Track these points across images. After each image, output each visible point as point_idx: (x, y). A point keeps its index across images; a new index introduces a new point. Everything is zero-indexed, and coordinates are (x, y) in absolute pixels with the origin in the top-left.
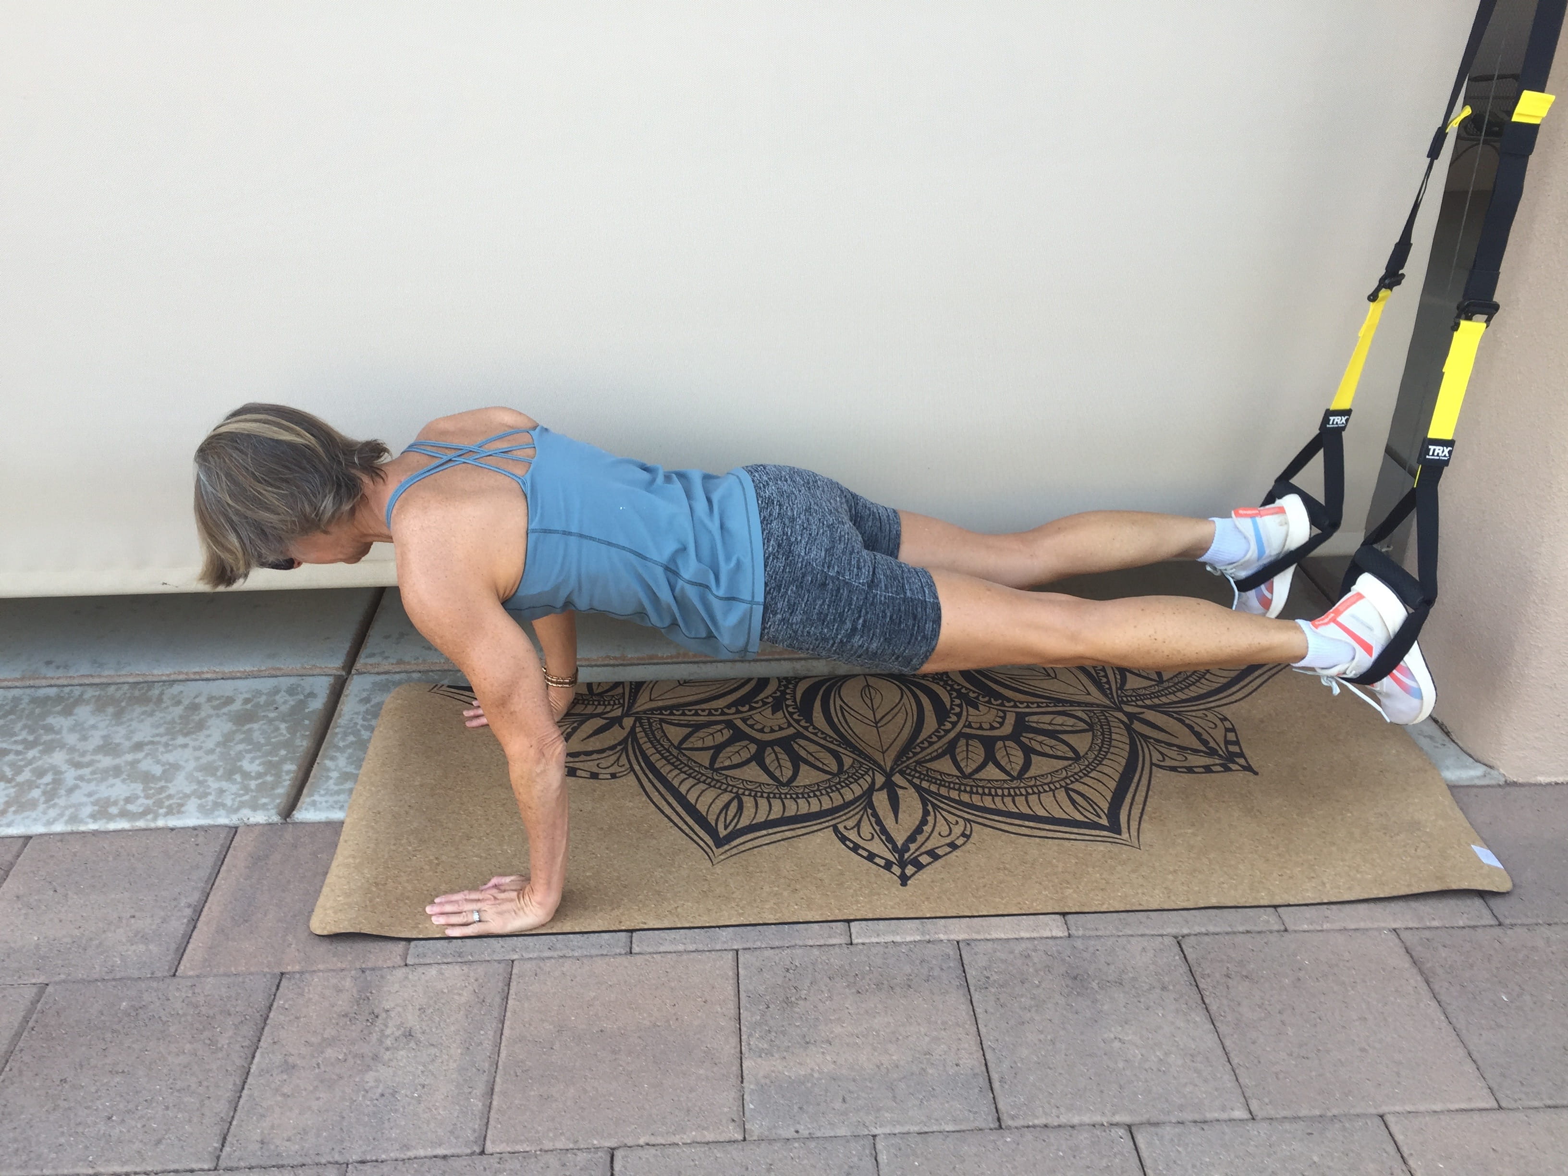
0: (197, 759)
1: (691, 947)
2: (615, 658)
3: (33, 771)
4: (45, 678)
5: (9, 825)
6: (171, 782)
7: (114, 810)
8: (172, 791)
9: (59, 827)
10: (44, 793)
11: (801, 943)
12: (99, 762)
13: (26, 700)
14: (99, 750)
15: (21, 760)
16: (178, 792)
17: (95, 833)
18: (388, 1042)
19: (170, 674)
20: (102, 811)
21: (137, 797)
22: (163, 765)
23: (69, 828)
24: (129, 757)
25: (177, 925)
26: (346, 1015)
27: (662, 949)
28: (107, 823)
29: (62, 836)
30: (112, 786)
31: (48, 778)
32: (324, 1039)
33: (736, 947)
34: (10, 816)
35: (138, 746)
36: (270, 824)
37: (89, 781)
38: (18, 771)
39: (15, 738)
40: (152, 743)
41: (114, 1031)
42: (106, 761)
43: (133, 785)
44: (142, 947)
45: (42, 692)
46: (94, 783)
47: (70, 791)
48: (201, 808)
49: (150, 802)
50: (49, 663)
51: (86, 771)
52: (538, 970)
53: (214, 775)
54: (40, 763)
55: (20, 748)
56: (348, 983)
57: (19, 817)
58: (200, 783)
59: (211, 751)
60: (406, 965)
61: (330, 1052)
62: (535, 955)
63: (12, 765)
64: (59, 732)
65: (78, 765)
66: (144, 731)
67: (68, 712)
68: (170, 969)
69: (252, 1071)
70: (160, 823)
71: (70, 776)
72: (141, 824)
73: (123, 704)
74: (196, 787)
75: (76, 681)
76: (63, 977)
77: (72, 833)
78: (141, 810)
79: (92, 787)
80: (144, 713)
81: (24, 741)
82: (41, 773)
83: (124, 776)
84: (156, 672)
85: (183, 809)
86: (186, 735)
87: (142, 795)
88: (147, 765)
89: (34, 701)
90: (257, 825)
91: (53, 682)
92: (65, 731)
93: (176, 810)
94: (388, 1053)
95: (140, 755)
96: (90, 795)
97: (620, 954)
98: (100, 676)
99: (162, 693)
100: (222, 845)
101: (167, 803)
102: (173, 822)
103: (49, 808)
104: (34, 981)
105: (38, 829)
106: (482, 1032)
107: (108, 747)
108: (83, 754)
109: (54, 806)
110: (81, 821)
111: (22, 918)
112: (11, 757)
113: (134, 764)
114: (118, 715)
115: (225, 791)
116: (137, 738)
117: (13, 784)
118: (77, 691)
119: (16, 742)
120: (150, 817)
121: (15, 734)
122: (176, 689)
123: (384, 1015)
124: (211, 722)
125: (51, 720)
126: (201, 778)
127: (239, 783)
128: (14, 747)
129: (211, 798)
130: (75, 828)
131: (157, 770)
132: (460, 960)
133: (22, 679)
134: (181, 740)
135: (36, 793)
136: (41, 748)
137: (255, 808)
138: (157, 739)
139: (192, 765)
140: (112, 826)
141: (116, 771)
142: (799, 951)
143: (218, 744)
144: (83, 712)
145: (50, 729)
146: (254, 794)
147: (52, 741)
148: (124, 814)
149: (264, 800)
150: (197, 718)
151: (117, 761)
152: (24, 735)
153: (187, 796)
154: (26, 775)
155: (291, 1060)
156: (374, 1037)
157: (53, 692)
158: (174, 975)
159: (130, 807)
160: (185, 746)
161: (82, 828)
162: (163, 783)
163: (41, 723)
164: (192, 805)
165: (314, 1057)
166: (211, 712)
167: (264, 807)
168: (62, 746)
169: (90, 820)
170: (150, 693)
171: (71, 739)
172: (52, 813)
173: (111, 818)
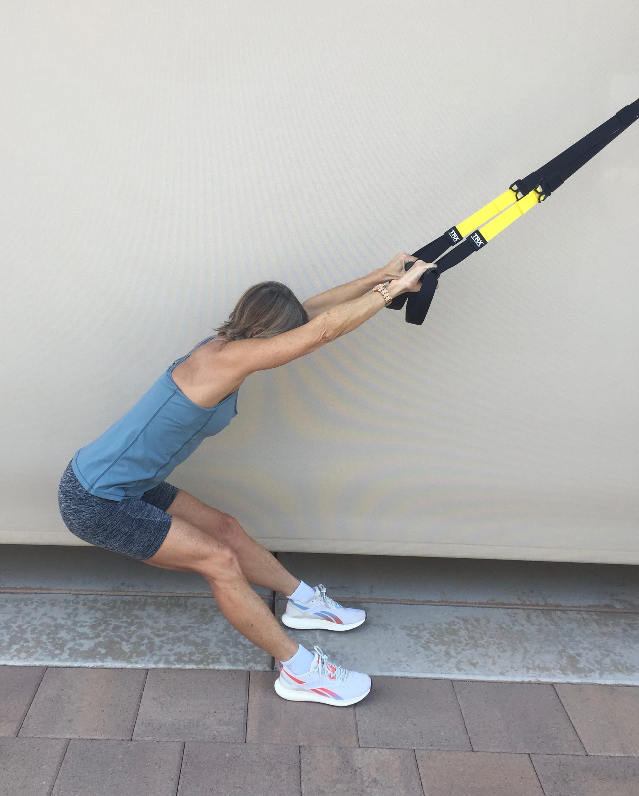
0: (217, 636)
1: (504, 751)
3: (138, 637)
4: (123, 591)
5: (136, 662)
6: (208, 647)
7: (186, 659)
8: (211, 651)
9: (161, 665)
10: (147, 648)
12: (168, 634)
13: (119, 602)
14: (165, 628)
15: (129, 631)
16: (214, 652)
17: (180, 669)
18: (367, 784)
19: (185, 594)
20: (180, 658)
21: (195, 654)
22: (201, 638)
23: (166, 666)
24: (183, 633)
25: (239, 717)
26: (340, 769)
28: (185, 665)
29: (165, 670)
30: (180, 646)
31: (146, 641)
32: (333, 780)
33: (527, 753)
34: (134, 659)
35: (184, 628)
36: (265, 671)
37: (167, 644)
38: (130, 637)
39: (121, 620)
40: (190, 627)
41: (227, 768)
42: (171, 635)
43: (190, 647)
44: (225, 728)
45: (125, 598)
46: (170, 645)
47: (160, 648)
48: (229, 661)
49: (202, 656)
50: (123, 584)
51: (163, 639)
52: (430, 755)
53: (228, 645)
54: (139, 633)
55: (126, 625)
56: (335, 754)
57: (140, 660)
58: (224, 648)
59: (222, 633)
60: (360, 747)
61: (339, 786)
62: (425, 748)
63: (125, 633)
64: (142, 618)
65: (158, 636)
66: (185, 621)
67: (142, 608)
68: (243, 740)
69: (303, 792)
70: (211, 667)
71: (157, 640)
72: (201, 666)
73: (169, 606)
74: (222, 650)
75: (139, 594)
76: (191, 739)
77: (168, 669)
78: (199, 659)
79: (170, 647)
80: (181, 612)
81: (126, 622)
82: (142, 638)
83: (183, 642)
84: (178, 591)
85: (219, 661)
86: (206, 624)
87: (197, 652)
88: (192, 637)
89: (122, 602)
90: (259, 671)
91: (128, 593)
92: (145, 618)
93: (217, 661)
94: (368, 789)
95: (187, 633)
96: (170, 650)
97: (468, 751)
98: (151, 592)
99: (185, 603)
100: (246, 680)
101: (211, 657)
102: (217, 667)
103: (152, 655)
104: (177, 740)
105: (151, 666)
106: (412, 783)
107: (169, 627)
108: (159, 630)
109: (155, 654)
110: (171, 663)
111: (160, 709)
112: (123, 629)
113: (186, 636)
114: (168, 612)
115: (237, 653)
116: (182, 624)
117: (130, 643)
118: (143, 599)
119: (122, 622)
120: (205, 663)
121: (120, 618)
122: (192, 601)
123: (359, 771)
124: (216, 618)
125: (135, 612)
126: (222, 646)
127: (242, 650)
128: (123, 625)
129: (231, 656)
130: (169, 666)
131: (199, 641)
132: (387, 747)
133: (113, 591)
134: (204, 627)
135: (143, 648)
136: (136, 626)
137: (256, 663)
138: (192, 625)
139: (215, 639)
140: (188, 667)
141: (179, 640)
142: (562, 757)
143: (224, 629)
144: (150, 609)
145: (137, 617)
146: (252, 656)
147: (140, 622)
148: (191, 661)
149: (259, 659)
150: (208, 616)
151: (177, 635)
152: (125, 619)
153: (220, 654)
154: (134, 639)
155: (321, 788)
156: (359, 780)
157: (131, 598)
158: (246, 742)
159: (193, 658)
160: (208, 629)
161: (173, 667)
162: (204, 647)
163: (132, 614)
164: (223, 659)
165: (332, 788)
166: (213, 613)
167: (259, 662)
168: (147, 626)
169: (176, 663)
170: (180, 602)
171: (150, 622)
172: (156, 658)
173: (186, 663)
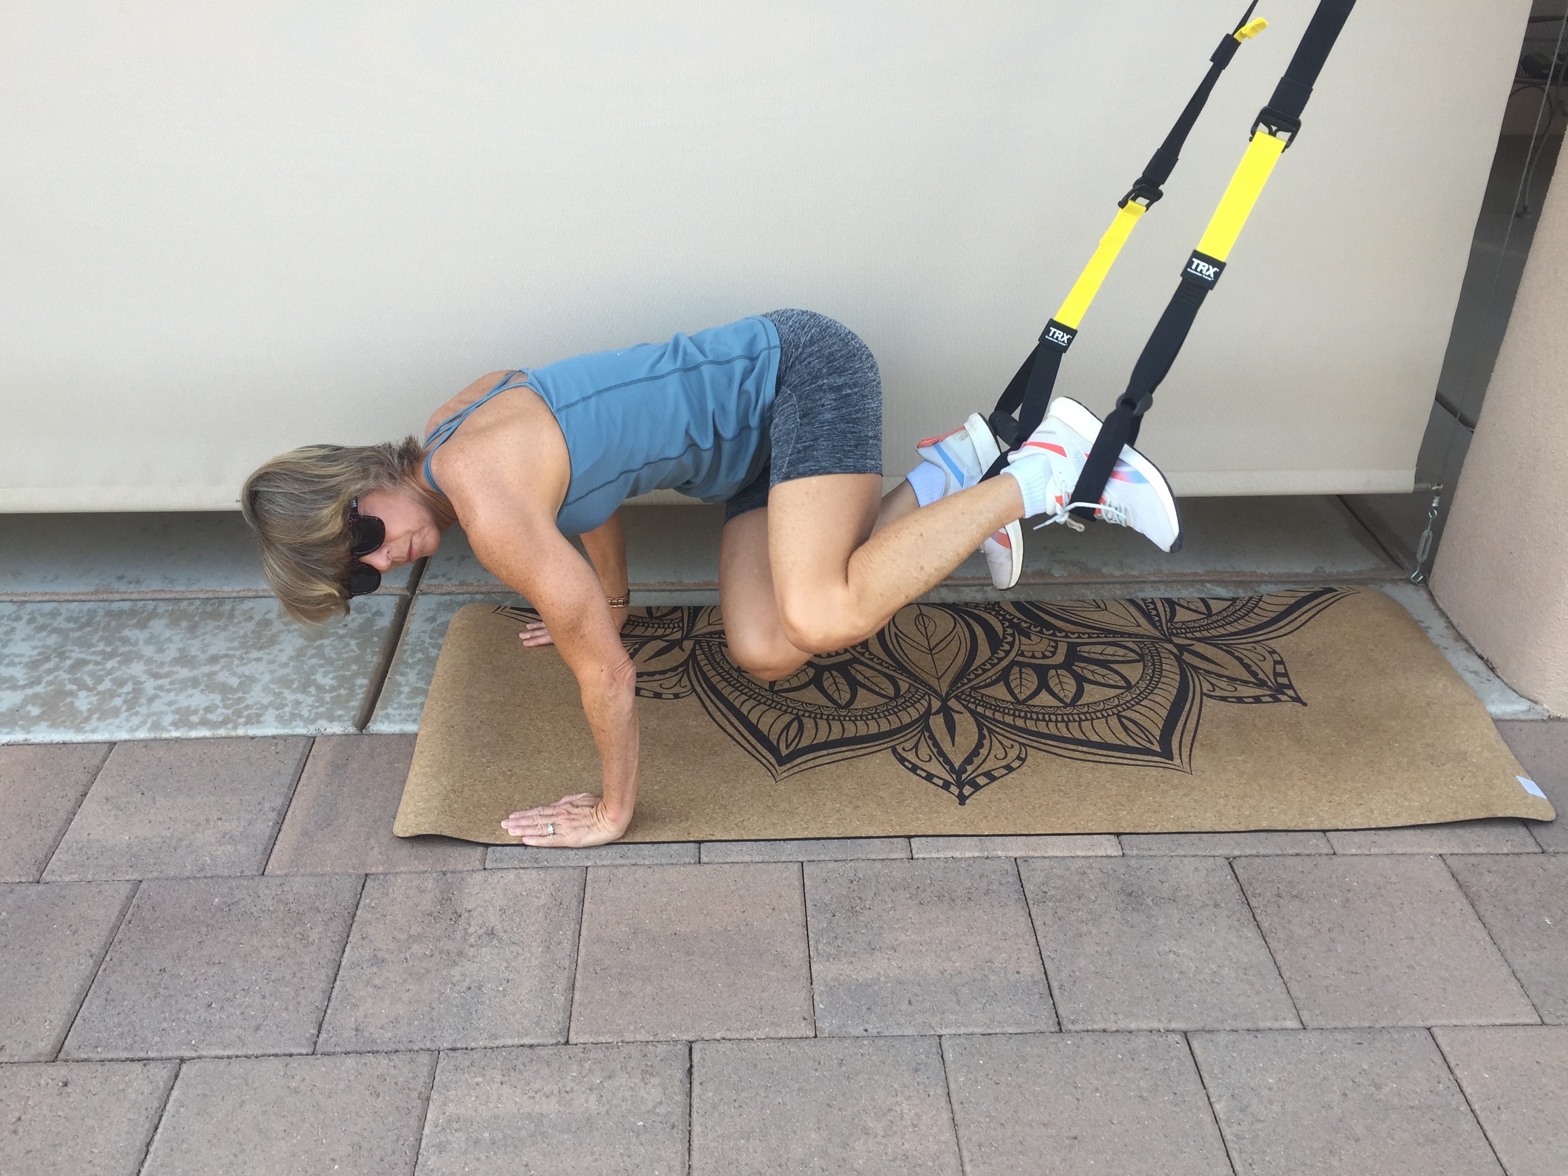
0: (272, 672)
1: (759, 858)
2: (672, 584)
3: (113, 681)
4: (118, 592)
5: (93, 731)
6: (248, 693)
7: (194, 719)
8: (250, 702)
9: (142, 734)
10: (125, 702)
11: (864, 857)
12: (177, 673)
13: (101, 613)
14: (176, 661)
15: (102, 670)
16: (256, 703)
17: (177, 740)
18: (472, 940)
19: (240, 591)
20: (183, 720)
21: (217, 707)
22: (240, 677)
23: (152, 735)
24: (207, 669)
25: (264, 828)
26: (430, 914)
27: (729, 860)
28: (189, 731)
29: (145, 743)
30: (191, 696)
31: (128, 688)
32: (410, 936)
33: (800, 860)
34: (94, 722)
35: (214, 659)
36: (346, 735)
37: (169, 691)
38: (99, 680)
39: (93, 649)
40: (226, 656)
41: (208, 925)
42: (184, 673)
43: (212, 696)
44: (230, 848)
45: (115, 606)
46: (173, 694)
47: (151, 700)
48: (280, 719)
49: (230, 712)
50: (121, 578)
51: (165, 682)
52: (612, 877)
53: (289, 687)
54: (119, 673)
55: (99, 659)
56: (430, 885)
57: (102, 725)
58: (278, 695)
59: (285, 665)
60: (485, 869)
61: (417, 948)
62: (608, 862)
63: (92, 674)
64: (135, 644)
65: (156, 676)
66: (219, 644)
67: (143, 625)
68: (258, 870)
69: (343, 964)
70: (241, 732)
71: (150, 685)
72: (222, 732)
73: (197, 618)
74: (273, 698)
75: (148, 596)
76: (155, 874)
77: (155, 740)
78: (221, 719)
79: (172, 696)
80: (217, 627)
81: (102, 652)
82: (122, 683)
83: (202, 687)
84: (226, 589)
85: (261, 719)
86: (260, 649)
87: (221, 705)
88: (223, 677)
89: (109, 614)
90: (334, 735)
91: (126, 597)
92: (141, 643)
93: (255, 719)
94: (472, 950)
95: (217, 668)
96: (170, 704)
97: (689, 864)
98: (171, 591)
99: (233, 609)
100: (302, 755)
101: (245, 713)
102: (252, 731)
103: (131, 715)
104: (127, 878)
105: (124, 735)
106: (561, 933)
107: (184, 660)
108: (162, 664)
109: (136, 714)
110: (164, 729)
111: (112, 818)
112: (91, 667)
113: (211, 675)
114: (193, 629)
115: (301, 703)
116: (213, 650)
117: (95, 693)
118: (151, 605)
119: (94, 653)
120: (230, 726)
121: (93, 646)
122: (247, 605)
123: (467, 915)
124: (283, 637)
125: (127, 633)
126: (277, 691)
127: (314, 695)
128: (93, 658)
129: (287, 709)
130: (158, 736)
131: (234, 682)
132: (536, 866)
133: (96, 592)
134: (255, 654)
135: (117, 702)
136: (119, 659)
137: (331, 719)
138: (231, 652)
139: (267, 677)
140: (194, 734)
141: (195, 682)
142: (862, 864)
143: (291, 658)
144: (158, 626)
145: (126, 641)
146: (329, 706)
147: (130, 652)
148: (204, 723)
149: (339, 712)
150: (269, 633)
151: (195, 673)
152: (101, 646)
153: (265, 708)
154: (106, 685)
155: (380, 954)
156: (459, 935)
157: (126, 605)
158: (263, 874)
159: (210, 716)
160: (259, 660)
161: (165, 735)
162: (240, 694)
163: (117, 635)
164: (270, 715)
165: (402, 952)
166: (282, 627)
167: (339, 718)
168: (140, 657)
169: (173, 728)
170: (222, 609)
171: (149, 651)
172: (135, 720)
173: (192, 726)
